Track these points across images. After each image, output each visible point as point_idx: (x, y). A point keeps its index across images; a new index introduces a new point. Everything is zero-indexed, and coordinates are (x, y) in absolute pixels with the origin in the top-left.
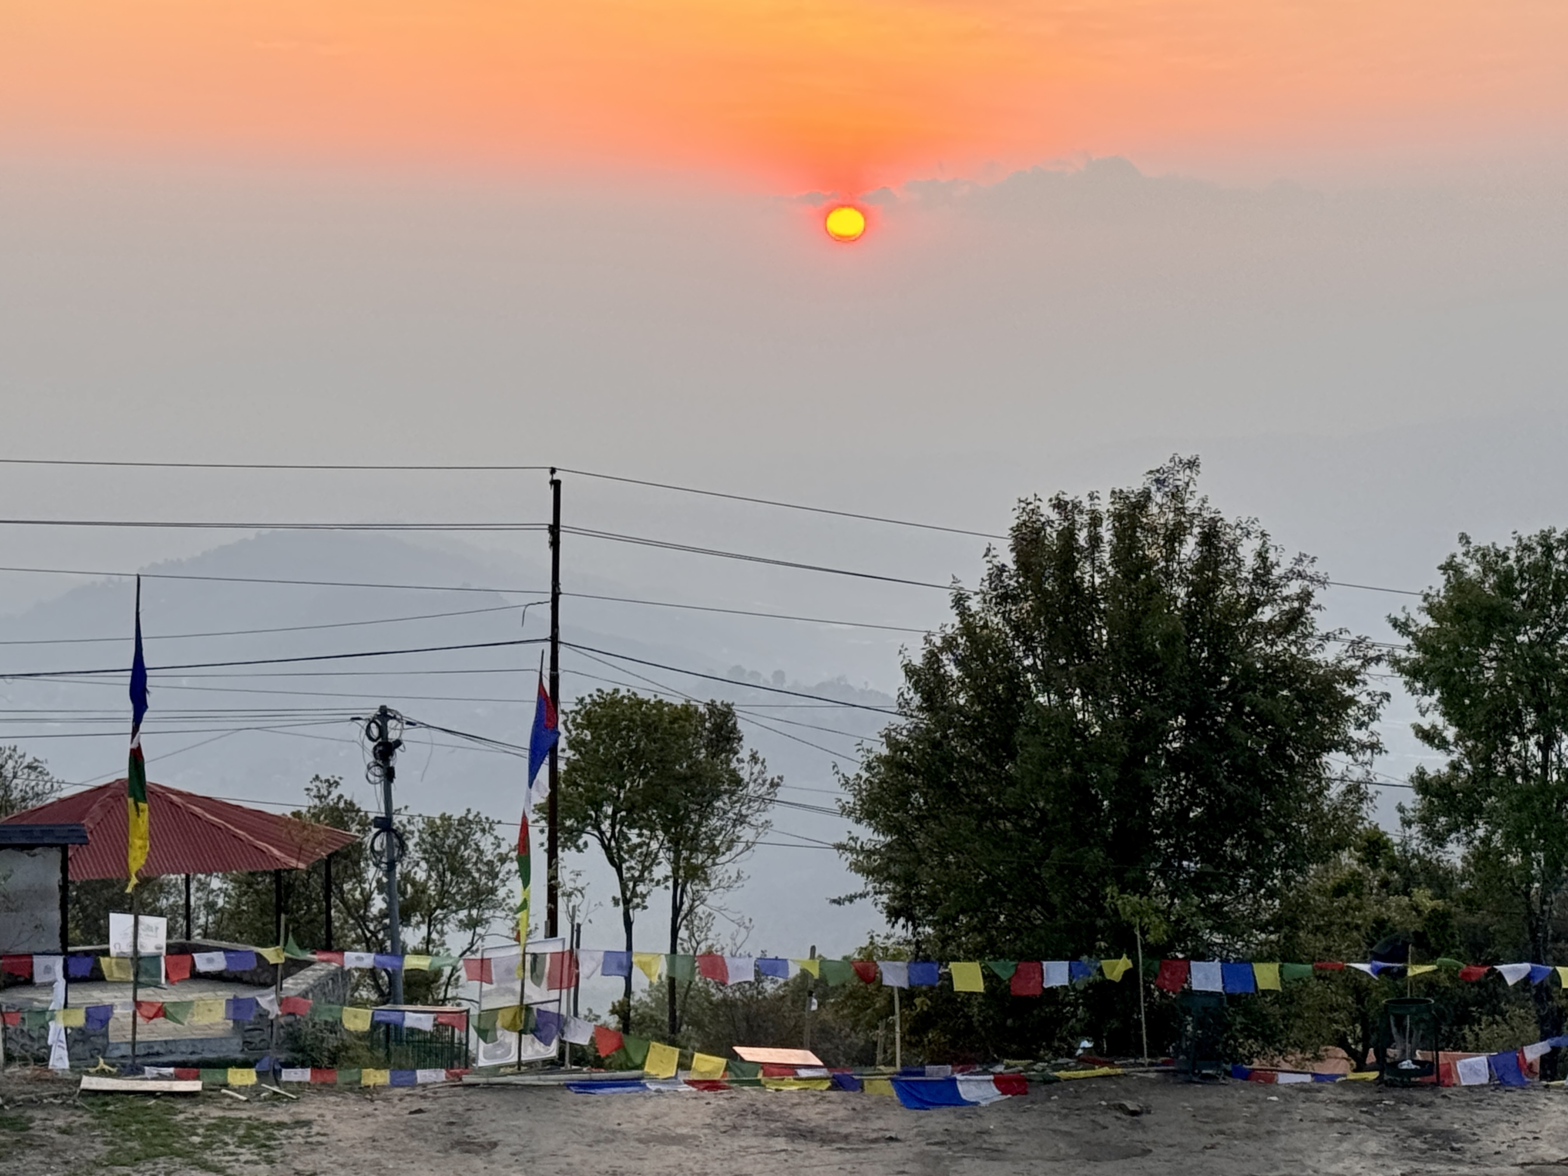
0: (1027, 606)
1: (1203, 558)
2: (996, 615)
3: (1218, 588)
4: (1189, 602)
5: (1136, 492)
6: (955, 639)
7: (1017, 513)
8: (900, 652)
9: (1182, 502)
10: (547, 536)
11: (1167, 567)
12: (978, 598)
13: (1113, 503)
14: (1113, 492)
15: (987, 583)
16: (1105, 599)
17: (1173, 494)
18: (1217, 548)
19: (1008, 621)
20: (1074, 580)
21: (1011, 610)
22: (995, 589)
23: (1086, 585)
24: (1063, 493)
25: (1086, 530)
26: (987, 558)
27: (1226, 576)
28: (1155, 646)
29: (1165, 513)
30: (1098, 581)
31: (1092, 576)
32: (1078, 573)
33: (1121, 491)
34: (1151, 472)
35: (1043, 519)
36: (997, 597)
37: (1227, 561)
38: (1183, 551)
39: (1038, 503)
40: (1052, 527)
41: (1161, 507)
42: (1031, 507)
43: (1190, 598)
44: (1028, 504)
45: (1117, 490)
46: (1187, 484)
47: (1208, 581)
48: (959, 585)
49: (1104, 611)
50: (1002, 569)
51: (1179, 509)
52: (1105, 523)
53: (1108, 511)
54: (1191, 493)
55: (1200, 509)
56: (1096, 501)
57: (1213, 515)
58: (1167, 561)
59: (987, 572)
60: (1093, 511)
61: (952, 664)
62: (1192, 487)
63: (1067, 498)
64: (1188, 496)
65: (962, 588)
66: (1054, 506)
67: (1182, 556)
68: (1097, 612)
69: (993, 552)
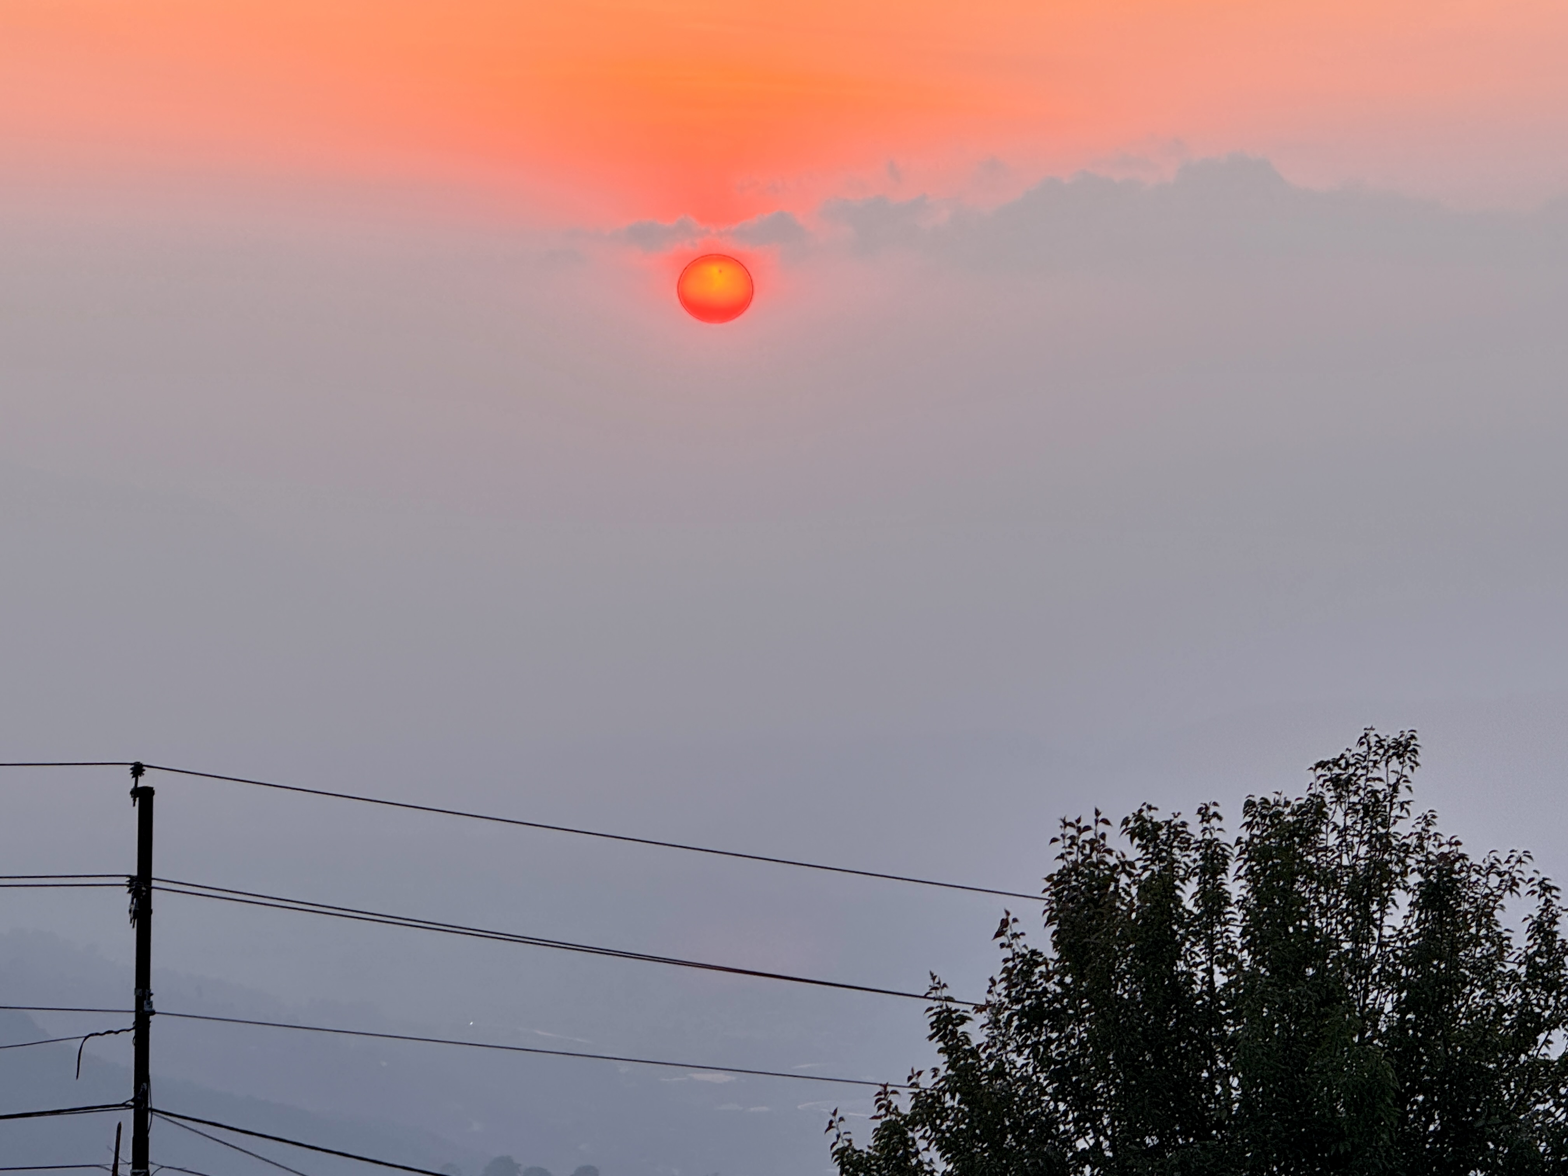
0: (1081, 1031)
1: (1428, 935)
2: (1019, 1051)
3: (1459, 992)
4: (1402, 1019)
5: (1295, 803)
6: (938, 1099)
7: (1059, 848)
8: (830, 1126)
9: (1385, 824)
10: (124, 899)
11: (1357, 952)
12: (983, 1018)
13: (1249, 825)
14: (1250, 804)
15: (1000, 988)
16: (1237, 1017)
17: (1366, 807)
18: (1454, 913)
19: (1044, 1062)
20: (1173, 977)
21: (1049, 1041)
22: (1018, 1000)
23: (1197, 989)
24: (1150, 808)
25: (1195, 880)
26: (1003, 939)
27: (1474, 968)
28: (1334, 1110)
29: (1350, 847)
30: (1220, 980)
31: (1210, 971)
32: (1181, 966)
33: (1265, 801)
34: (1321, 765)
35: (1112, 860)
36: (1021, 1014)
37: (1476, 941)
38: (1387, 920)
39: (1102, 828)
40: (1130, 875)
41: (1343, 832)
42: (1088, 836)
43: (1403, 1013)
44: (1080, 831)
45: (1257, 800)
46: (1395, 788)
47: (1439, 979)
48: (945, 993)
49: (1234, 1040)
50: (1032, 959)
51: (1379, 837)
52: (1233, 866)
53: (1239, 842)
54: (1402, 805)
55: (1420, 838)
56: (1214, 822)
57: (1445, 849)
58: (1355, 939)
59: (1002, 966)
60: (1209, 844)
61: (933, 1148)
62: (1403, 795)
63: (1159, 817)
64: (1396, 812)
65: (949, 999)
66: (1133, 835)
67: (1387, 932)
68: (1217, 1040)
69: (1015, 928)
